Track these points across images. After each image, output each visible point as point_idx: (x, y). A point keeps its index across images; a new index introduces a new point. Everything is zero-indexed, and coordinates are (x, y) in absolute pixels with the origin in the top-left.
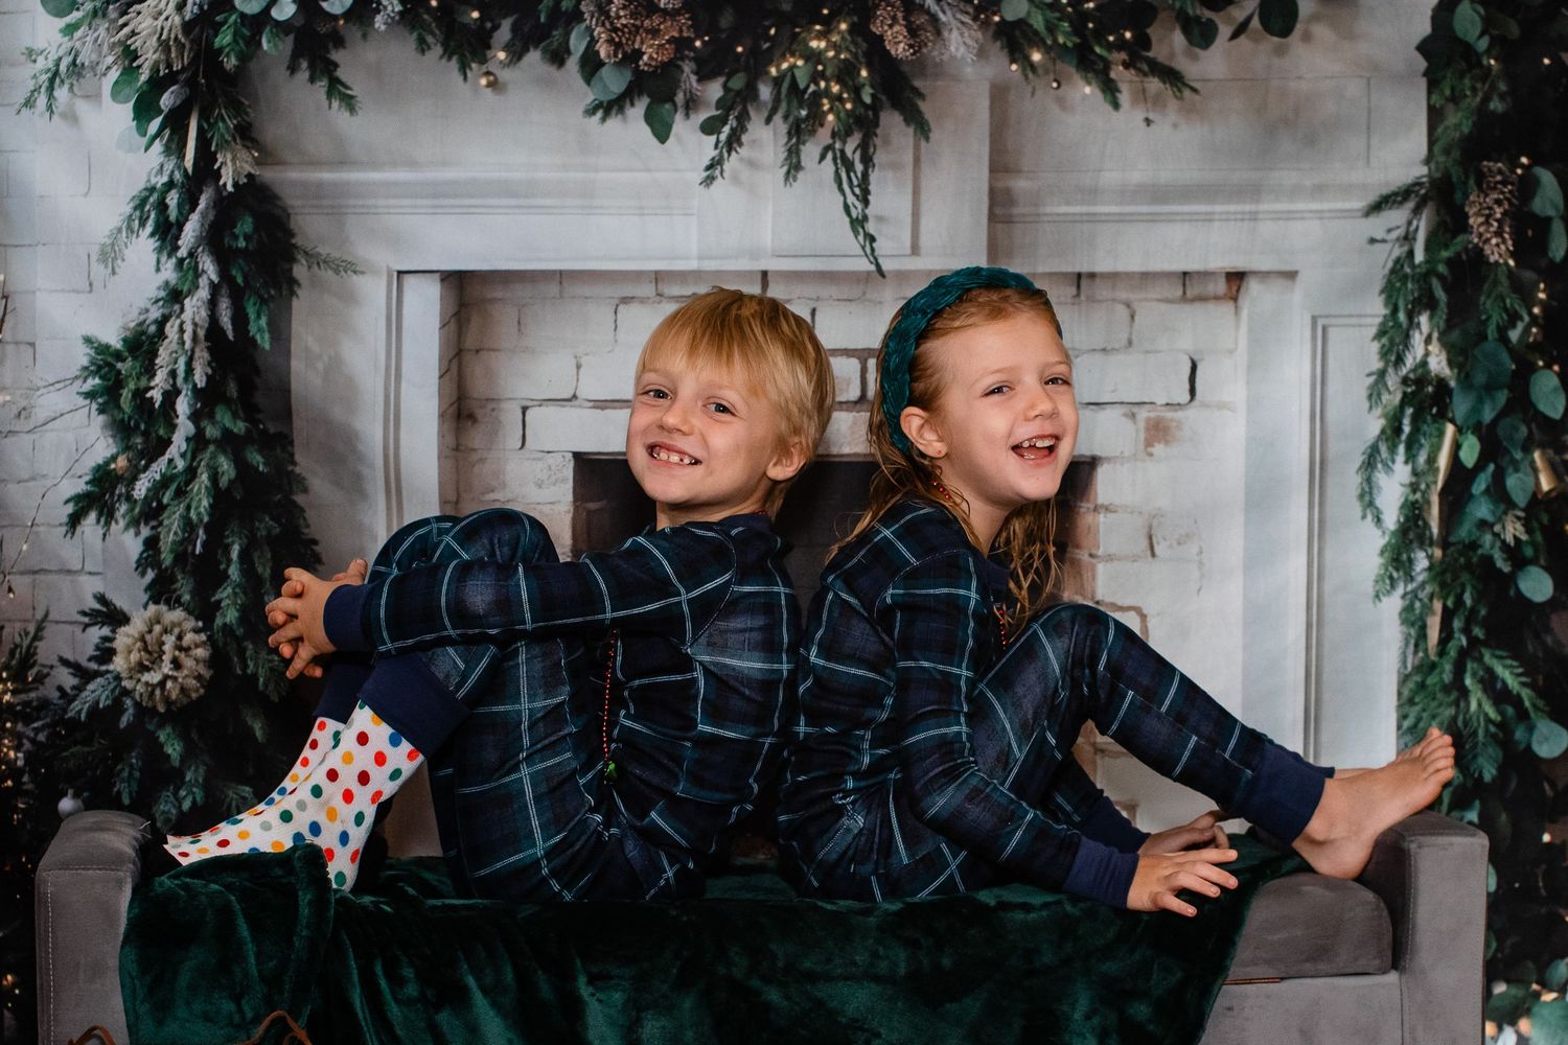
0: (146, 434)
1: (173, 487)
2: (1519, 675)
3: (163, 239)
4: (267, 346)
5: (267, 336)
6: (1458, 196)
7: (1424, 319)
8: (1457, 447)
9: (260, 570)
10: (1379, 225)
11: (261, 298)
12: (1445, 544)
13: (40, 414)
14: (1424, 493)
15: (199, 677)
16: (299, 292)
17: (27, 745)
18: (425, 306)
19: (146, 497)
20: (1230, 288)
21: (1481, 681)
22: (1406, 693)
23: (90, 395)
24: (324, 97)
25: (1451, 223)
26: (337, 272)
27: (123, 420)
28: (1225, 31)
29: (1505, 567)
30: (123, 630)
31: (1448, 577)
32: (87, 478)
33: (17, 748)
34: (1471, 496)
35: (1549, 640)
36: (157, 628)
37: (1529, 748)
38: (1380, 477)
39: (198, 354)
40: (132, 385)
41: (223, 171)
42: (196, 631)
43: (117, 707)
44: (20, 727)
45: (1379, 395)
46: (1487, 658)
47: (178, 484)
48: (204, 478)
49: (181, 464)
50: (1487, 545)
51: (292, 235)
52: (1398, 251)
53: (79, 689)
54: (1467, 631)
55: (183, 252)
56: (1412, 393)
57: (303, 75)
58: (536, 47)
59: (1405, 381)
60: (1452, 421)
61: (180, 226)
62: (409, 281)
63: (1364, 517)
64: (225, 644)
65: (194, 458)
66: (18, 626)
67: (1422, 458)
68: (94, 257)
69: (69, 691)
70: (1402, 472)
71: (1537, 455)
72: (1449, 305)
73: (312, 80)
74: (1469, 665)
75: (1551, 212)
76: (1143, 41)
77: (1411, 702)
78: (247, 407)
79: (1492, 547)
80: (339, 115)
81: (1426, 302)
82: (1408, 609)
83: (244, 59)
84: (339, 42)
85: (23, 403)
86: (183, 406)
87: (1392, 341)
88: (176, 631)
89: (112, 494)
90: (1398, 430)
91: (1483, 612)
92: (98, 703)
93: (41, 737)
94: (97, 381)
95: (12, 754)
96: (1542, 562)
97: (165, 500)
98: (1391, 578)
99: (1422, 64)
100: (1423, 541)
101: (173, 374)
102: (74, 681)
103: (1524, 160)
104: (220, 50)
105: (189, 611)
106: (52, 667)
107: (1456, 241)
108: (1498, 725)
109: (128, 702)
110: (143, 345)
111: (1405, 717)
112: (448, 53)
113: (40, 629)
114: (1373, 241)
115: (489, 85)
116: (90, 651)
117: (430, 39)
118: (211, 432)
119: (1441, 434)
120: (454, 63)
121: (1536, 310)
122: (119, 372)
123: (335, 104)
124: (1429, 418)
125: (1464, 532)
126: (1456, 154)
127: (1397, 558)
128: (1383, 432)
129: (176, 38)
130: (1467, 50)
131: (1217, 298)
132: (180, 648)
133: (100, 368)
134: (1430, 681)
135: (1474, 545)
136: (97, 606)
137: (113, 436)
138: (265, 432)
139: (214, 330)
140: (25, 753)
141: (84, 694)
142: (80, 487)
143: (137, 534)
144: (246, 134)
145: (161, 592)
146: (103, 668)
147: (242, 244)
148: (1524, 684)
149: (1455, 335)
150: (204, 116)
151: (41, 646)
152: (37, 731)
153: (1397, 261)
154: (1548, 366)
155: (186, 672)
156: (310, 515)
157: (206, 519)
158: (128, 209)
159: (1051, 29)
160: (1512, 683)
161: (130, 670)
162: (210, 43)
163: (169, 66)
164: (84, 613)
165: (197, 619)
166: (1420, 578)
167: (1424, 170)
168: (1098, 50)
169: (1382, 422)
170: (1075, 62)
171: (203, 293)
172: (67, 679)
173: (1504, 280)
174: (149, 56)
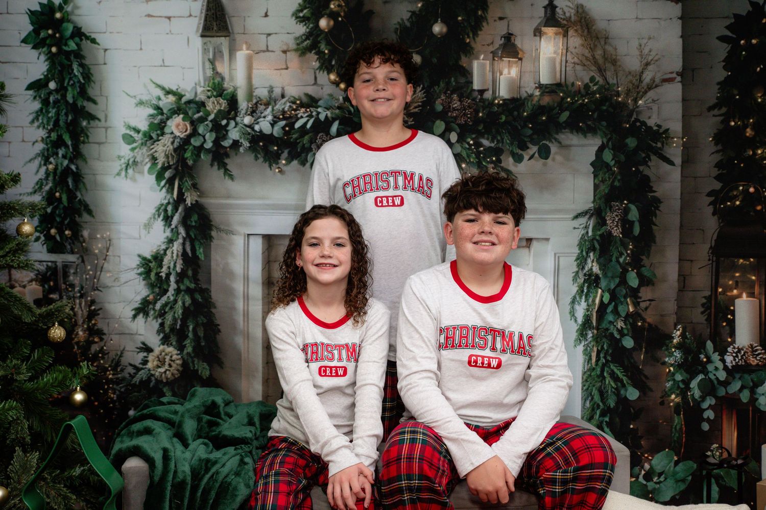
0: (159, 288)
1: (169, 306)
2: (622, 372)
3: (166, 222)
4: (203, 259)
5: (203, 255)
6: (603, 214)
7: (591, 254)
8: (602, 297)
9: (199, 334)
10: (576, 223)
11: (200, 242)
12: (598, 329)
13: (123, 280)
14: (591, 312)
15: (178, 370)
16: (214, 241)
17: (117, 393)
18: (257, 246)
19: (160, 309)
20: (527, 244)
21: (610, 374)
22: (585, 377)
23: (140, 274)
24: (223, 175)
25: (601, 222)
26: (227, 234)
27: (151, 283)
28: (526, 157)
29: (618, 337)
30: (151, 354)
31: (599, 339)
32: (139, 302)
33: (114, 393)
34: (607, 313)
35: (632, 361)
36: (163, 354)
37: (626, 397)
38: (577, 307)
39: (178, 261)
40: (155, 271)
41: (187, 199)
42: (177, 355)
43: (149, 380)
44: (115, 386)
45: (576, 279)
46: (612, 367)
47: (172, 305)
48: (180, 303)
49: (172, 298)
50: (612, 329)
51: (210, 221)
52: (583, 232)
53: (136, 374)
54: (605, 357)
55: (173, 226)
56: (588, 279)
57: (216, 167)
58: (296, 159)
59: (585, 275)
60: (600, 288)
61: (172, 217)
62: (251, 238)
63: (571, 319)
64: (187, 359)
65: (177, 296)
66: (114, 353)
67: (590, 300)
68: (142, 227)
69: (132, 374)
70: (584, 304)
71: (628, 300)
72: (600, 249)
73: (219, 169)
74: (606, 369)
75: (635, 219)
76: (499, 161)
77: (586, 381)
78: (195, 279)
79: (614, 330)
80: (228, 182)
81: (593, 249)
82: (585, 350)
83: (195, 161)
84: (227, 156)
85: (116, 276)
86: (172, 279)
87: (581, 261)
88: (170, 355)
89: (148, 308)
90: (583, 291)
91: (610, 351)
92: (142, 378)
93: (123, 390)
94: (142, 269)
95: (112, 396)
96: (630, 335)
97: (167, 310)
98: (580, 340)
99: (593, 170)
100: (591, 328)
101: (169, 268)
102: (134, 371)
103: (625, 202)
104: (187, 158)
105: (176, 348)
106: (126, 366)
107: (603, 228)
108: (615, 389)
109: (153, 378)
110: (158, 258)
111: (584, 386)
112: (265, 161)
113: (122, 353)
114: (575, 228)
115: (279, 172)
116: (140, 361)
117: (259, 156)
118: (182, 287)
119: (597, 292)
120: (267, 164)
121: (629, 252)
122: (150, 267)
123: (227, 177)
124: (593, 287)
125: (604, 325)
126: (603, 200)
127: (582, 333)
128: (577, 291)
129: (171, 154)
130: (607, 166)
131: (523, 247)
132: (172, 360)
133: (143, 265)
134: (592, 374)
135: (607, 329)
136: (142, 346)
137: (148, 288)
138: (201, 288)
139: (184, 254)
140: (117, 395)
141: (137, 376)
142: (137, 305)
143: (157, 321)
144: (195, 186)
145: (165, 340)
146: (144, 367)
147: (194, 224)
148: (623, 375)
149: (602, 260)
150: (181, 180)
151: (122, 359)
152: (121, 388)
153: (583, 235)
154: (633, 270)
155: (173, 368)
156: (217, 316)
157: (181, 317)
158: (154, 211)
159: (469, 156)
160: (620, 375)
161: (154, 367)
162: (183, 156)
163: (168, 163)
164: (137, 348)
165: (178, 350)
166: (590, 340)
167: (592, 205)
168: (484, 163)
169: (577, 288)
170: (476, 167)
171: (180, 241)
172: (132, 371)
173: (619, 243)
174: (161, 160)
